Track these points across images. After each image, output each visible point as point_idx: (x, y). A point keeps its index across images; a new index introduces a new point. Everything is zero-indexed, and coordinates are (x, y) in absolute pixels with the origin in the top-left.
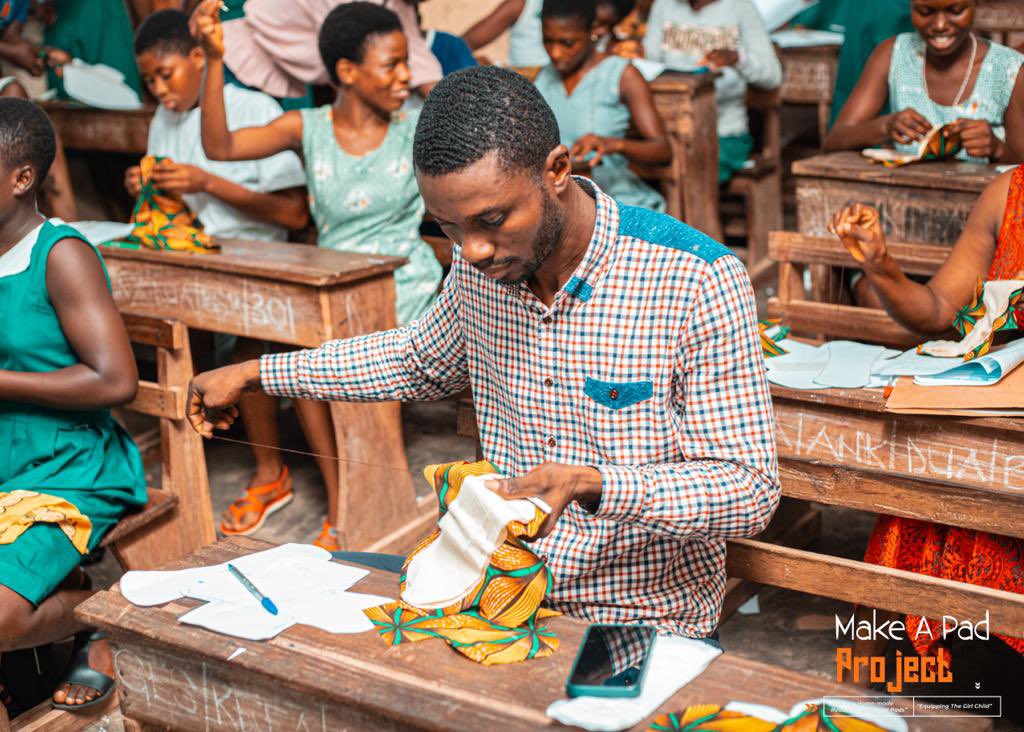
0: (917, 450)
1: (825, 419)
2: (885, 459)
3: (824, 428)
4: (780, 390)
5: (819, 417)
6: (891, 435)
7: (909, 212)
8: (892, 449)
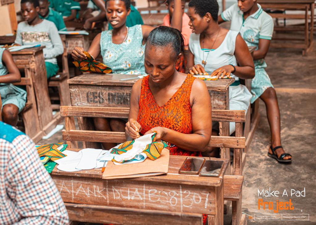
0: (116, 190)
1: (81, 182)
2: (105, 194)
3: (81, 185)
4: (63, 173)
5: (79, 181)
6: (106, 186)
7: (109, 94)
8: (107, 191)
